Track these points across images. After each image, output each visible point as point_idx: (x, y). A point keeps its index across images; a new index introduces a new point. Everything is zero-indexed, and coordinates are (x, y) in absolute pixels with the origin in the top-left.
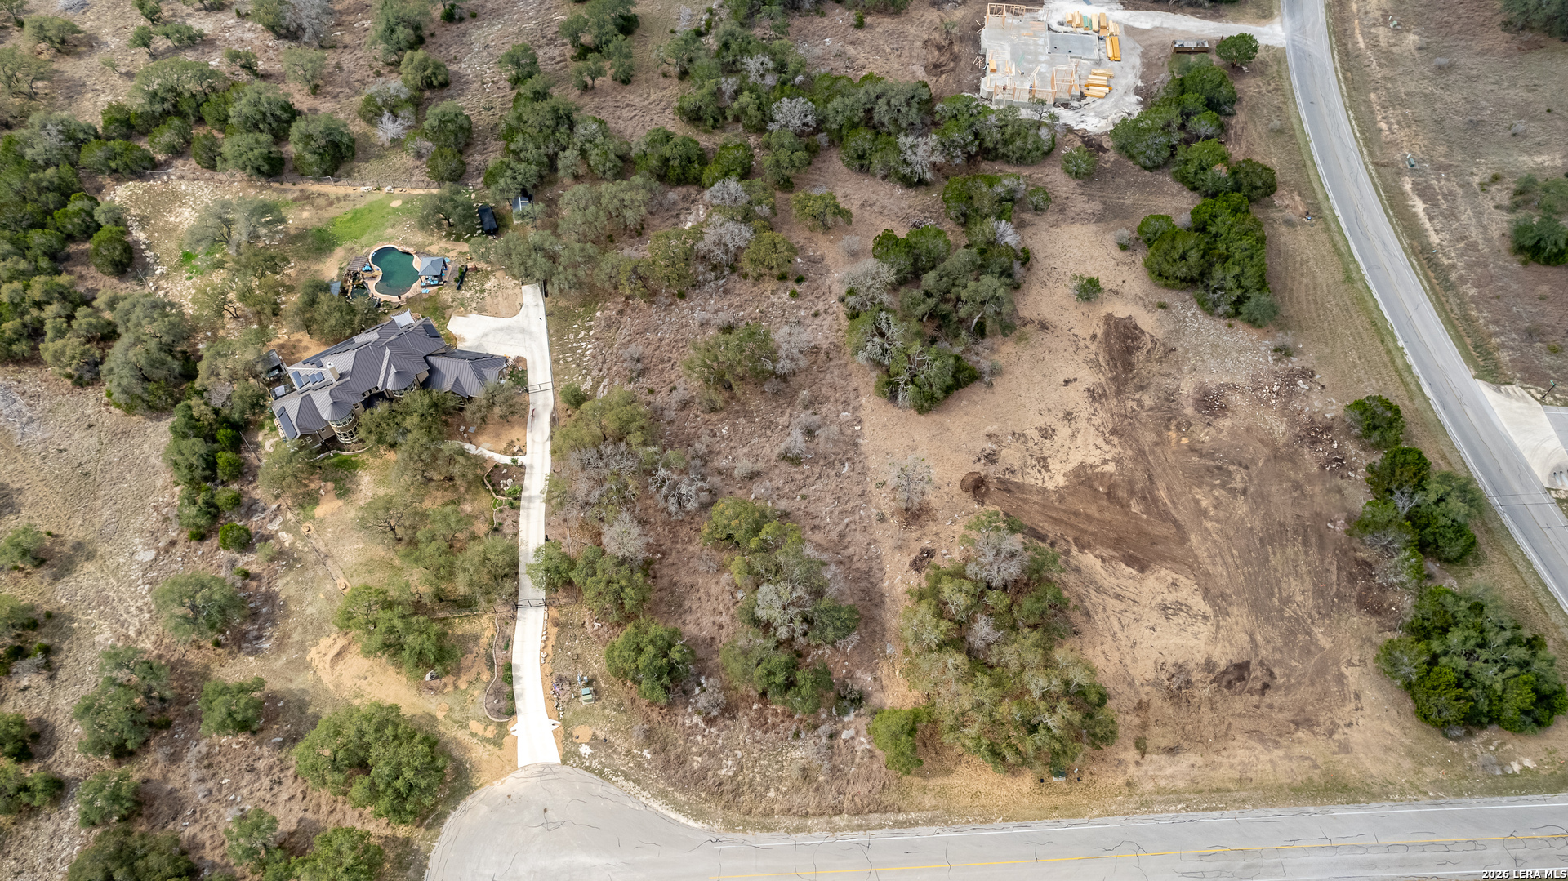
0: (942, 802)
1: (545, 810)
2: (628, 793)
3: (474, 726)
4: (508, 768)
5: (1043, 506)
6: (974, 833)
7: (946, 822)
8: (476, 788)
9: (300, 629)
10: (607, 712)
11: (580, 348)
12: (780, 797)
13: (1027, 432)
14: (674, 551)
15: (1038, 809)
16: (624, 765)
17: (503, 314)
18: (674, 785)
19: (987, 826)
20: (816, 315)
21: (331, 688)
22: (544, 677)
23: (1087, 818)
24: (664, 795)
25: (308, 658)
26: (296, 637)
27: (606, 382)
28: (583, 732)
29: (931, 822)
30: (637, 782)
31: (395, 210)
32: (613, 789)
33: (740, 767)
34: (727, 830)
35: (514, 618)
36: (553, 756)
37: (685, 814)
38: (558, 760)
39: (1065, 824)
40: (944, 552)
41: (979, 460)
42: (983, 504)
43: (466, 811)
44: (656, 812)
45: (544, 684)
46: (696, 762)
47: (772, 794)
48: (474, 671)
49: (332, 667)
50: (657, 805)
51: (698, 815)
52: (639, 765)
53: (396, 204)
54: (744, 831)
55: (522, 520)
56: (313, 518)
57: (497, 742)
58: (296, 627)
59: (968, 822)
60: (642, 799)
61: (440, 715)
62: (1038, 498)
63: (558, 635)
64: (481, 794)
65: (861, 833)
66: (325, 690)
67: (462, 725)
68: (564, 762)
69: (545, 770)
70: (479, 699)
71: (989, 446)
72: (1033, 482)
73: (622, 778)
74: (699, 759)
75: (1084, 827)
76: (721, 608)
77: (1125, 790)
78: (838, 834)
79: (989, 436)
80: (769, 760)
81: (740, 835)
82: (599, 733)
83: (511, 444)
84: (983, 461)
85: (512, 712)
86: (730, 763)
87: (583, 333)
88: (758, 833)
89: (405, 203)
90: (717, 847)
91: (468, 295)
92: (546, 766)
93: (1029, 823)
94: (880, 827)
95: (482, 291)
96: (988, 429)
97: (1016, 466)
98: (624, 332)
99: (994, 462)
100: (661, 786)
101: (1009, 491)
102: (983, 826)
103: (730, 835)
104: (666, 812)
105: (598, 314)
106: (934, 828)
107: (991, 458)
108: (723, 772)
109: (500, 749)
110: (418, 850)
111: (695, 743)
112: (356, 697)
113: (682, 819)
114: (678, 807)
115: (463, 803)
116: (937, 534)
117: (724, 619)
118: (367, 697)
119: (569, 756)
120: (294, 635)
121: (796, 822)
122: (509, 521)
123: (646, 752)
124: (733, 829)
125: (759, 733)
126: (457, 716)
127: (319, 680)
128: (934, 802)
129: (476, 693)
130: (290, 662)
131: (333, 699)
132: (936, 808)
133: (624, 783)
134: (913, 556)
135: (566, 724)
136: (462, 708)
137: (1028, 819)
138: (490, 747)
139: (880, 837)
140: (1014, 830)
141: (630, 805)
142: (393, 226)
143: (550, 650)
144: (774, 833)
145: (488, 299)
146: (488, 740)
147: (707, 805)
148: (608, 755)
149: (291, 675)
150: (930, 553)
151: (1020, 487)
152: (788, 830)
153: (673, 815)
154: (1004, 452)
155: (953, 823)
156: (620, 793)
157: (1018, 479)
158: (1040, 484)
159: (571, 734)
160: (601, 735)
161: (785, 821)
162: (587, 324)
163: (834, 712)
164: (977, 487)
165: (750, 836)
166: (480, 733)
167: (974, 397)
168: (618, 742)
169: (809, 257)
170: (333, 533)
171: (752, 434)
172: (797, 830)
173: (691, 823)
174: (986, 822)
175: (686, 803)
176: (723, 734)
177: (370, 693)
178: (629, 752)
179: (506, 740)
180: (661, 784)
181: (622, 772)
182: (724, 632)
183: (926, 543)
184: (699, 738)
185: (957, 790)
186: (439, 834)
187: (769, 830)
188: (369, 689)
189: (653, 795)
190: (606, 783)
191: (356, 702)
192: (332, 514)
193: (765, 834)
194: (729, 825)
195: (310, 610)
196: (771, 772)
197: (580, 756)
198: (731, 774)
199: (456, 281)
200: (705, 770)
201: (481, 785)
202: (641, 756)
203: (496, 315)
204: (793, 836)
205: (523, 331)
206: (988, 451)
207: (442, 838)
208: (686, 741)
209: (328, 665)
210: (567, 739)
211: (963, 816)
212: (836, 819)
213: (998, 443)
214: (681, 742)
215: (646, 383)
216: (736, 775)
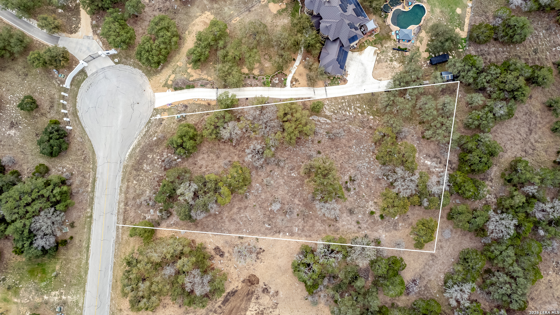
0: (124, 242)
1: (138, 103)
2: (141, 132)
3: (173, 76)
4: (155, 89)
5: (239, 308)
6: (111, 251)
7: (116, 242)
8: (149, 79)
9: (219, 6)
10: (172, 124)
11: (351, 108)
12: (133, 185)
13: (278, 310)
14: (235, 151)
15: (117, 275)
16: (151, 130)
17: (375, 72)
18: (143, 148)
19: (113, 256)
20: (358, 222)
21: (193, 22)
22: (188, 100)
23: (111, 292)
24: (139, 144)
25: (206, 12)
26: (215, 6)
27: (330, 122)
28: (165, 116)
29: (117, 237)
30: (145, 135)
31: (454, 11)
32: (143, 126)
33: (147, 171)
34: (124, 166)
35: (213, 88)
36: (157, 106)
37: (131, 152)
38: (156, 107)
39: (110, 283)
40: (222, 261)
41: (265, 285)
42: (243, 282)
43: (141, 76)
44: (133, 142)
45: (185, 100)
46: (150, 156)
47: (135, 182)
48: (194, 74)
49: (201, 21)
50: (136, 142)
51: (130, 156)
52: (151, 136)
53: (459, 11)
54: (123, 172)
55: (258, 88)
56: (269, 2)
57: (166, 85)
58: (219, 5)
59: (116, 249)
60: (138, 137)
61: (178, 64)
62: (243, 306)
63: (205, 105)
64: (147, 81)
65: (117, 212)
66: (193, 20)
67: (173, 72)
68: (155, 109)
69: (152, 102)
70: (181, 77)
71: (272, 291)
72: (251, 306)
73: (147, 130)
74: (151, 157)
75: (108, 290)
76: (208, 168)
77: (119, 308)
78: (117, 204)
79: (277, 292)
80: (147, 182)
81: (122, 170)
82: (165, 121)
83: (296, 80)
84: (264, 287)
85: (176, 89)
86: (148, 168)
87: (360, 110)
88: (122, 176)
89: (459, 15)
90: (119, 162)
91: (390, 54)
92: (154, 103)
93: (112, 271)
94: (118, 219)
95: (391, 61)
96: (281, 293)
97: (260, 301)
98: (358, 130)
99: (263, 291)
100: (142, 143)
101: (248, 294)
102: (113, 255)
103: (122, 167)
104: (133, 145)
105: (372, 117)
106: (115, 237)
107: (265, 290)
108: (145, 166)
109: (163, 86)
110: (131, 61)
111: (157, 156)
112: (189, 32)
113: (129, 151)
114: (134, 149)
115: (144, 74)
116: (230, 260)
117: (204, 169)
118: (188, 36)
119: (157, 111)
120: (216, 5)
121: (124, 190)
122: (258, 83)
123: (155, 138)
124: (124, 168)
125: (157, 179)
126: (177, 70)
127: (197, 17)
128: (124, 239)
129: (185, 76)
130: (205, 6)
131: (189, 24)
132: (122, 239)
133: (145, 131)
134: (221, 248)
135: (169, 109)
136: (180, 71)
137: (114, 270)
138: (164, 83)
139: (115, 218)
140: (111, 265)
141: (137, 133)
142: (442, 12)
143: (199, 102)
144: (121, 182)
145: (386, 64)
146: (167, 81)
147: (134, 159)
148: (156, 124)
149: (200, 7)
150: (222, 255)
151: (249, 300)
152: (121, 187)
153: (131, 148)
154: (267, 297)
155: (116, 244)
156: (141, 129)
157: (253, 300)
158: (250, 309)
159: (165, 111)
160: (164, 122)
161: (125, 186)
162: (365, 112)
163: (161, 208)
164: (252, 281)
165: (121, 173)
166: (170, 79)
167: (299, 290)
168: (160, 128)
169: (398, 223)
170: (261, 12)
172: (121, 190)
173: (128, 154)
174: (115, 256)
175: (135, 152)
176: (158, 166)
177: (190, 37)
178: (156, 132)
179: (166, 88)
180: (143, 144)
181: (149, 130)
182: (198, 168)
183: (226, 254)
184: (159, 157)
185: (127, 248)
186: (135, 67)
187: (122, 180)
188: (191, 36)
189: (139, 140)
190: (145, 124)
191: (187, 32)
192: (270, 10)
193: (121, 179)
194: (126, 167)
195: (226, 9)
196: (143, 182)
197: (156, 115)
198: (144, 168)
199: (399, 47)
200: (147, 158)
201: (150, 80)
202: (154, 137)
203: (375, 68)
204: (119, 188)
205: (363, 82)
206: (269, 290)
207: (133, 69)
208: (158, 153)
209: (202, 20)
210: (163, 110)
211: (118, 248)
212: (123, 204)
213: (273, 296)
214: (158, 151)
215: (325, 139)
216: (143, 170)
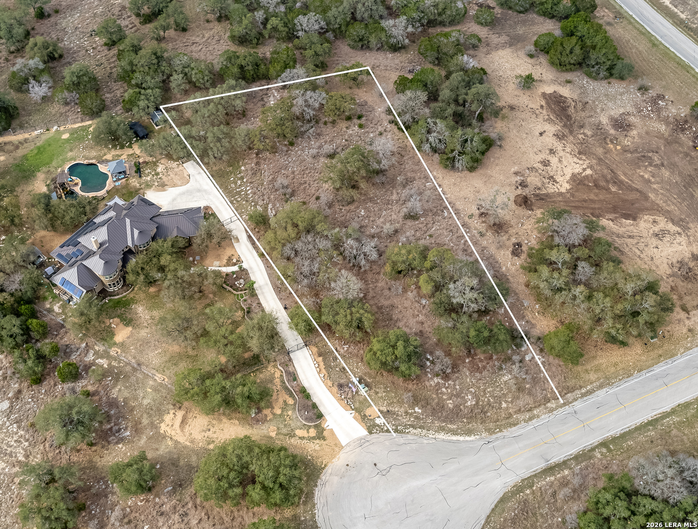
0: (600, 374)
1: (375, 465)
2: (421, 436)
3: (299, 433)
4: (337, 449)
5: (564, 202)
6: (627, 384)
7: (609, 384)
8: (323, 468)
9: (145, 416)
10: (380, 395)
11: (242, 191)
12: (510, 405)
13: (535, 165)
14: (370, 290)
15: (652, 359)
16: (408, 421)
17: (179, 183)
18: (444, 421)
19: (631, 378)
20: (381, 134)
21: (189, 444)
22: (329, 388)
23: (679, 355)
24: (441, 429)
25: (162, 432)
26: (145, 421)
27: (270, 206)
28: (374, 410)
29: (601, 387)
30: (422, 427)
31: (67, 140)
32: (409, 437)
33: (476, 396)
34: (491, 434)
35: (290, 360)
36: (362, 432)
37: (461, 435)
38: (366, 433)
39: (670, 362)
40: (526, 242)
41: (517, 187)
42: (533, 210)
43: (324, 484)
44: (443, 440)
45: (331, 392)
46: (450, 404)
47: (504, 405)
48: (281, 400)
49: (182, 431)
50: (441, 436)
51: (469, 432)
52: (417, 418)
53: (66, 136)
54: (501, 431)
55: (262, 301)
56: (115, 344)
57: (320, 436)
58: (142, 416)
59: (620, 380)
60: (430, 436)
61: (273, 434)
62: (560, 199)
63: (324, 360)
64: (329, 470)
65: (567, 407)
66: (185, 447)
67: (292, 435)
68: (370, 433)
69: (361, 442)
70: (295, 417)
71: (518, 178)
72: (553, 191)
73: (411, 429)
74: (451, 401)
75: (681, 360)
76: (417, 313)
77: (690, 334)
78: (555, 412)
79: (516, 173)
80: (492, 387)
81: (499, 434)
82: (381, 408)
83: (230, 259)
84: (520, 188)
85: (320, 416)
86: (470, 397)
87: (239, 182)
88: (509, 429)
89: (71, 134)
90: (490, 445)
91: (149, 178)
92: (361, 439)
93: (652, 369)
94: (575, 400)
95: (157, 174)
96: (515, 168)
97: (539, 185)
98: (266, 174)
99: (526, 186)
100: (437, 425)
101: (543, 199)
102: (629, 379)
103: (494, 436)
104: (449, 438)
105: (243, 168)
106: (605, 389)
107: (523, 185)
108: (469, 403)
109: (325, 440)
110: (306, 520)
111: (442, 393)
112: (209, 444)
113: (461, 438)
114: (454, 433)
115: (319, 481)
116: (517, 233)
117: (421, 318)
118: (217, 441)
119: (372, 428)
120: (143, 420)
121: (528, 415)
122: (254, 305)
123: (417, 409)
124: (494, 433)
125: (477, 374)
126: (284, 431)
127: (177, 442)
128: (596, 376)
129: (290, 413)
130: (150, 438)
131: (193, 450)
132: (599, 379)
133: (414, 431)
134: (511, 249)
135: (358, 410)
136: (285, 425)
137: (650, 367)
138: (318, 441)
139: (578, 405)
140: (645, 375)
141: (425, 442)
142: (71, 150)
143: (324, 371)
144: (518, 426)
145: (163, 177)
146: (313, 438)
147: (471, 425)
148: (394, 419)
149: (155, 446)
150: (520, 245)
151: (547, 195)
152: (526, 421)
153: (455, 438)
154: (529, 179)
155: (613, 383)
156: (415, 437)
157: (544, 192)
158: (557, 190)
159: (365, 415)
160: (384, 409)
161: (521, 417)
162: (239, 176)
163: (514, 348)
164: (524, 202)
165: (506, 432)
166: (306, 435)
167: (496, 155)
168: (396, 409)
169: (358, 103)
170: (136, 348)
171: (380, 210)
172: (531, 419)
173: (467, 438)
174: (629, 377)
175: (458, 429)
176: (457, 382)
177: (217, 438)
178: (406, 413)
179: (325, 433)
180: (437, 424)
181: (409, 425)
182: (426, 325)
183: (514, 240)
184: (444, 390)
185: (604, 365)
186: (314, 505)
187: (515, 425)
188: (215, 436)
189: (435, 431)
190: (403, 435)
191: (211, 447)
192: (128, 338)
193: (514, 428)
194: (491, 431)
195: (145, 402)
196: (497, 393)
197: (378, 425)
198: (474, 403)
199: (136, 172)
200: (457, 407)
201: (325, 466)
202: (415, 412)
203: (175, 186)
204: (530, 423)
205: (199, 191)
206: (519, 182)
207: (318, 506)
208: (437, 394)
209: (179, 431)
210: (364, 419)
211: (616, 378)
212: (549, 405)
213: (522, 176)
214: (434, 396)
215: (295, 201)
216: (477, 403)
